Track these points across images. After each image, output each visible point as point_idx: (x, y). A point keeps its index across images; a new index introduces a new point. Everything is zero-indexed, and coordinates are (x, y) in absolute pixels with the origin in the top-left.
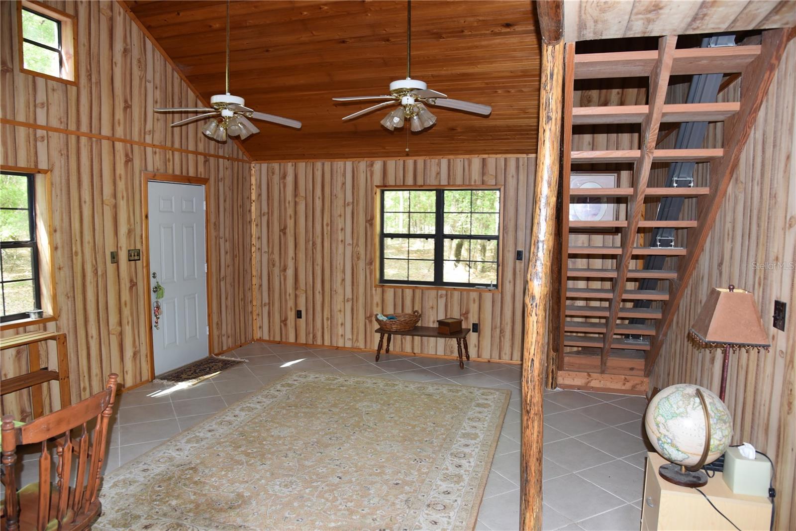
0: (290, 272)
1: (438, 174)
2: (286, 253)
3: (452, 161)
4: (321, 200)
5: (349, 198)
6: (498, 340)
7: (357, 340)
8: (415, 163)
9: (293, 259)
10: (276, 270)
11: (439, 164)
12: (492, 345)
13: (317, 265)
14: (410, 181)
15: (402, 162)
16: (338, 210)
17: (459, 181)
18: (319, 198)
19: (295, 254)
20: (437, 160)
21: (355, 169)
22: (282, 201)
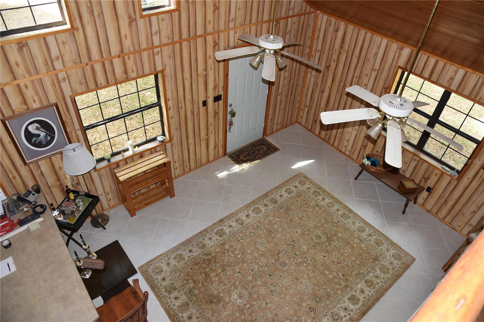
0: (326, 95)
1: (452, 79)
2: (326, 82)
3: (468, 74)
4: (357, 58)
5: (377, 66)
6: (441, 205)
7: (353, 154)
8: (436, 63)
9: (329, 88)
10: (318, 90)
11: (456, 72)
12: (435, 204)
13: (343, 99)
14: (427, 74)
15: (426, 57)
16: (367, 71)
17: (466, 92)
18: (356, 56)
19: (331, 86)
20: (456, 68)
21: (388, 47)
22: (332, 47)
